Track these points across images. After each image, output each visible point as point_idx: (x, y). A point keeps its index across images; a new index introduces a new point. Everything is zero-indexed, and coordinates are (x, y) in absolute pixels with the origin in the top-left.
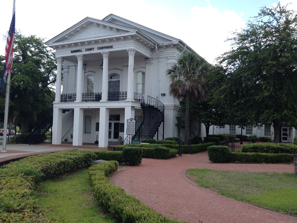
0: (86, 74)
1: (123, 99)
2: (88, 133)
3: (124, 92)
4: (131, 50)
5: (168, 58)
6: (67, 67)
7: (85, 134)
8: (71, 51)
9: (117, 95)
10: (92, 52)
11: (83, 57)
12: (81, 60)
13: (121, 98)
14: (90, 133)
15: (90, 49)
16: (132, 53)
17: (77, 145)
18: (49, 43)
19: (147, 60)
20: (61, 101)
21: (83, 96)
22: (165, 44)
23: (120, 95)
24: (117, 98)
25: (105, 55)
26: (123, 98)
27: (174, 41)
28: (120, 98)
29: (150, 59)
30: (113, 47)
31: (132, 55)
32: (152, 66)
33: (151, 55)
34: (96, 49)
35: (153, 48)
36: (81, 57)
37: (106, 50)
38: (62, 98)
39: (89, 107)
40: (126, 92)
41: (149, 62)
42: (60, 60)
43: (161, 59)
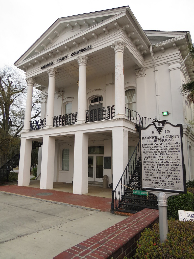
0: (64, 101)
1: (108, 118)
2: (66, 170)
3: (110, 107)
4: (118, 43)
5: (169, 63)
6: (45, 97)
7: (63, 172)
8: (42, 67)
9: (100, 113)
10: (65, 61)
11: (55, 72)
12: (53, 76)
13: (106, 117)
14: (68, 170)
15: (63, 59)
16: (120, 48)
17: (45, 188)
18: (18, 62)
19: (137, 71)
20: (30, 130)
21: (54, 121)
22: (163, 44)
23: (104, 113)
24: (100, 117)
25: (81, 61)
26: (108, 116)
27: (177, 36)
28: (104, 116)
29: (141, 69)
30: (92, 48)
31: (121, 51)
32: (145, 78)
33: (143, 63)
34: (70, 56)
35: (146, 52)
36: (52, 72)
37: (83, 54)
38: (31, 127)
39: (60, 133)
40: (113, 106)
41: (141, 73)
42: (30, 81)
43: (157, 67)
